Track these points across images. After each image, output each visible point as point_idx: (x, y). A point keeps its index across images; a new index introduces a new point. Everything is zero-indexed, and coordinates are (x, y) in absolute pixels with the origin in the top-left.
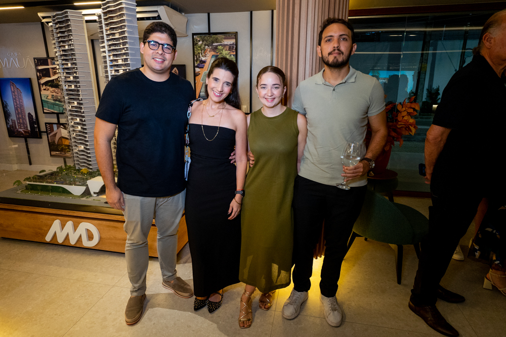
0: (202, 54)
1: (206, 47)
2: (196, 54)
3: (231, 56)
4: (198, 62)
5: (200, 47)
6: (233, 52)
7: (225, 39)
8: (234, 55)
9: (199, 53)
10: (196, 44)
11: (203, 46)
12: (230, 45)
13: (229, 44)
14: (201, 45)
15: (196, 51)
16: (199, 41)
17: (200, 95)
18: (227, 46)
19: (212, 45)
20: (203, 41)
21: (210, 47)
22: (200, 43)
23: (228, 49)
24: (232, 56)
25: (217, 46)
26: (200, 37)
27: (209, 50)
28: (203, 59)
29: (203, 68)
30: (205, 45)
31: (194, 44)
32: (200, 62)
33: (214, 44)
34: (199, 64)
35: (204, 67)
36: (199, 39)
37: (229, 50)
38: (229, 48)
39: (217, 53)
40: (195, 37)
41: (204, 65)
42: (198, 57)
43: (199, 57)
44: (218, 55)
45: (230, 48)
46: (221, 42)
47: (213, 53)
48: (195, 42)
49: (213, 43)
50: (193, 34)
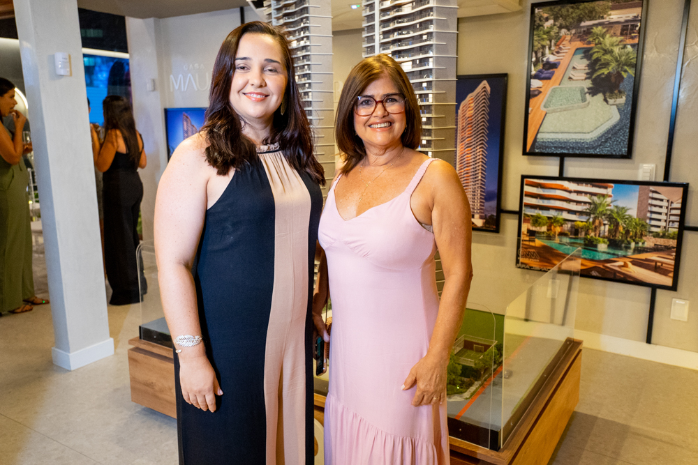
0: (550, 48)
1: (564, 31)
2: (535, 49)
3: (625, 47)
4: (540, 67)
5: (548, 33)
6: (633, 38)
7: (613, 8)
8: (633, 46)
9: (543, 47)
10: (540, 26)
11: (556, 30)
12: (627, 21)
13: (622, 20)
14: (551, 28)
15: (536, 43)
16: (547, 19)
17: (536, 138)
18: (616, 26)
19: (578, 27)
20: (556, 19)
21: (573, 31)
22: (548, 24)
23: (619, 32)
24: (629, 48)
25: (589, 29)
26: (551, 10)
27: (568, 38)
28: (552, 59)
29: (549, 78)
30: (561, 27)
31: (535, 26)
32: (544, 65)
33: (583, 24)
34: (540, 71)
35: (554, 78)
36: (546, 15)
37: (622, 34)
38: (623, 30)
39: (589, 43)
40: (537, 11)
41: (553, 73)
42: (540, 55)
43: (543, 55)
44: (591, 49)
45: (627, 29)
46: (602, 18)
47: (578, 44)
48: (538, 22)
49: (580, 20)
50: (534, 6)
